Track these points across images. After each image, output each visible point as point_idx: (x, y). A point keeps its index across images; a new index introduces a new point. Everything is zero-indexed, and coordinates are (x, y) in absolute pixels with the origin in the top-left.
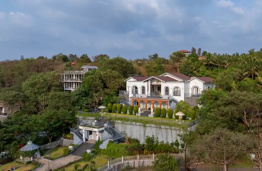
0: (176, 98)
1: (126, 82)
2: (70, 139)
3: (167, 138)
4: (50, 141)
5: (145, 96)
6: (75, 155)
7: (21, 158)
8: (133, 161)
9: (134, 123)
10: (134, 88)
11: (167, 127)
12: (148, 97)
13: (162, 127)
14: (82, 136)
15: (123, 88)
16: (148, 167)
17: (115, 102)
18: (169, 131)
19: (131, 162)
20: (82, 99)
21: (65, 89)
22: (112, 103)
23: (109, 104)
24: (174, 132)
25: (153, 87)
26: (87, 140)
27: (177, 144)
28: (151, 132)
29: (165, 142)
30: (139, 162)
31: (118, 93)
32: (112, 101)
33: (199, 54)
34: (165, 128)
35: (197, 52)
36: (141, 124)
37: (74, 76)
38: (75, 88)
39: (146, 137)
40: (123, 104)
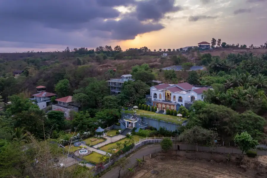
0: (180, 103)
1: (150, 89)
2: (118, 125)
3: (171, 129)
4: (108, 126)
6: (122, 135)
7: (96, 135)
10: (155, 94)
12: (163, 101)
14: (125, 124)
15: (148, 93)
17: (143, 103)
18: (172, 125)
20: (123, 101)
21: (111, 91)
22: (142, 104)
23: (140, 104)
24: (174, 126)
26: (128, 127)
31: (145, 97)
32: (141, 102)
33: (219, 44)
34: (170, 123)
35: (217, 42)
36: (157, 120)
37: (117, 83)
38: (118, 90)
39: (159, 127)
40: (148, 105)
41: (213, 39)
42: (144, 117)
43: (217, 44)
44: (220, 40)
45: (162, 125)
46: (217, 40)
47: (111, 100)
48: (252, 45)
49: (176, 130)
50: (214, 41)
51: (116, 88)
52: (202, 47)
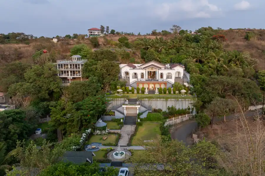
0: (169, 80)
2: (111, 115)
3: (182, 106)
5: (144, 80)
6: (127, 124)
8: (172, 121)
9: (159, 99)
10: (134, 74)
11: (183, 100)
12: (146, 80)
13: (179, 100)
16: (178, 123)
18: (184, 102)
19: (171, 122)
21: (59, 76)
24: (187, 102)
25: (150, 73)
27: (189, 109)
28: (171, 103)
29: (181, 108)
30: (174, 121)
34: (181, 101)
35: (105, 29)
36: (164, 99)
37: (69, 65)
38: (71, 75)
39: (167, 107)
40: (129, 87)
41: (101, 26)
44: (108, 27)
49: (189, 107)
50: (102, 28)
51: (68, 72)
52: (92, 34)
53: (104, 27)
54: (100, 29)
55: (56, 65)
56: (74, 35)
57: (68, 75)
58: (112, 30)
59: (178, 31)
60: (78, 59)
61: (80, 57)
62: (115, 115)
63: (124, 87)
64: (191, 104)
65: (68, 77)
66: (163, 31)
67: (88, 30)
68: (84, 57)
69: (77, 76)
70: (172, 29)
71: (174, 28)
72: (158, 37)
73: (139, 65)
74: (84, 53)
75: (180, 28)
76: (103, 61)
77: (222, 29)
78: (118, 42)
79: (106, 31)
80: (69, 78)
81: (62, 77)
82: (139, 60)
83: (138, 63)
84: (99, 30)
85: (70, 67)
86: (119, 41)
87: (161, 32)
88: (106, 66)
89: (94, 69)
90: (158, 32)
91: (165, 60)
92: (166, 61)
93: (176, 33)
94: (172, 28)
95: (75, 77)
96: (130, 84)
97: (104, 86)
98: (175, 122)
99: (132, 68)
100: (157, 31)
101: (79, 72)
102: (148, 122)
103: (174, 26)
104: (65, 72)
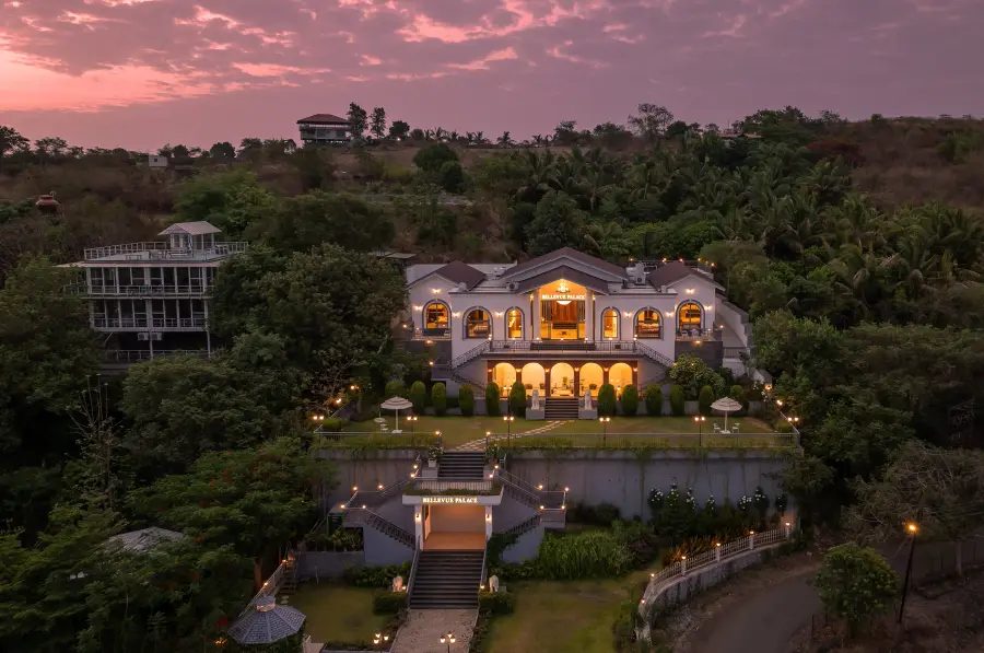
0: (651, 345)
3: (725, 487)
6: (428, 606)
8: (676, 583)
11: (727, 454)
12: (533, 347)
18: (735, 466)
19: (673, 585)
21: (94, 329)
24: (751, 469)
27: (763, 504)
29: (719, 501)
30: (689, 581)
33: (377, 129)
34: (723, 460)
35: (369, 120)
36: (630, 455)
37: (147, 275)
38: (156, 324)
39: (647, 495)
40: (448, 381)
41: (353, 106)
42: (525, 455)
43: (370, 127)
44: (380, 113)
45: (662, 481)
46: (370, 112)
47: (201, 380)
48: (507, 134)
49: (760, 492)
50: (357, 113)
51: (141, 305)
52: (315, 137)
53: (364, 113)
54: (346, 118)
55: (82, 272)
56: (246, 142)
57: (143, 323)
58: (395, 123)
59: (662, 128)
60: (204, 241)
61: (212, 229)
62: (362, 548)
63: (419, 384)
64: (774, 477)
65: (142, 329)
66: (599, 128)
67: (299, 122)
68: (232, 231)
69: (188, 325)
70: (639, 121)
71: (644, 115)
72: (584, 151)
73: (500, 268)
74: (240, 214)
75: (671, 117)
76: (321, 253)
77: (843, 118)
78: (414, 169)
79: (374, 128)
80: (146, 339)
81: (114, 330)
82: (500, 248)
83: (496, 260)
84: (342, 124)
85: (153, 282)
86: (419, 166)
87: (592, 131)
88: (335, 279)
89: (268, 294)
90: (579, 131)
91: (620, 245)
92: (627, 251)
93: (651, 136)
94: (637, 115)
95: (179, 329)
96: (455, 363)
97: (313, 381)
98: (693, 583)
99: (463, 285)
100: (577, 129)
101: (198, 305)
102: (544, 585)
103: (645, 108)
104: (126, 304)
